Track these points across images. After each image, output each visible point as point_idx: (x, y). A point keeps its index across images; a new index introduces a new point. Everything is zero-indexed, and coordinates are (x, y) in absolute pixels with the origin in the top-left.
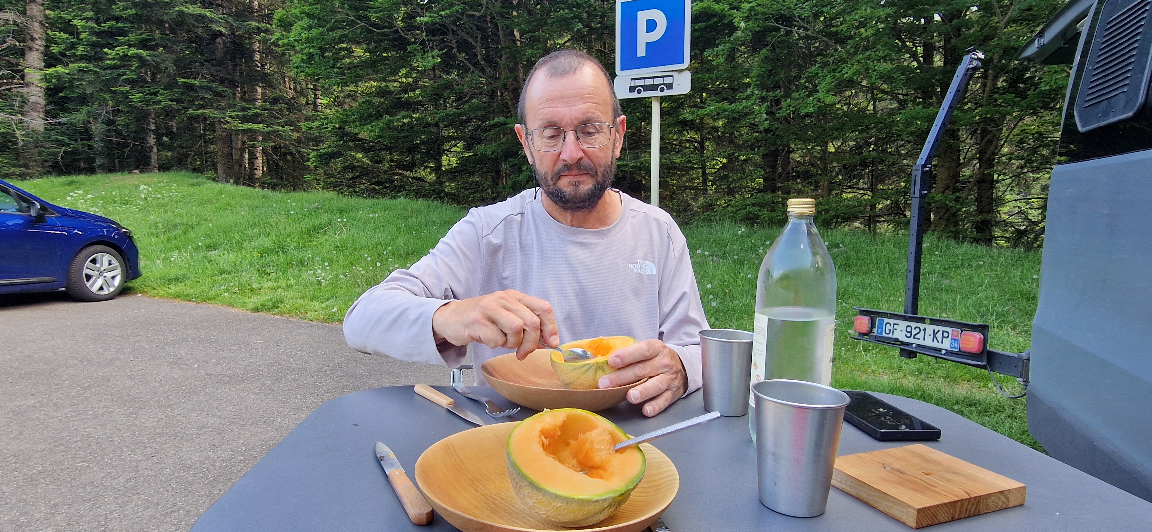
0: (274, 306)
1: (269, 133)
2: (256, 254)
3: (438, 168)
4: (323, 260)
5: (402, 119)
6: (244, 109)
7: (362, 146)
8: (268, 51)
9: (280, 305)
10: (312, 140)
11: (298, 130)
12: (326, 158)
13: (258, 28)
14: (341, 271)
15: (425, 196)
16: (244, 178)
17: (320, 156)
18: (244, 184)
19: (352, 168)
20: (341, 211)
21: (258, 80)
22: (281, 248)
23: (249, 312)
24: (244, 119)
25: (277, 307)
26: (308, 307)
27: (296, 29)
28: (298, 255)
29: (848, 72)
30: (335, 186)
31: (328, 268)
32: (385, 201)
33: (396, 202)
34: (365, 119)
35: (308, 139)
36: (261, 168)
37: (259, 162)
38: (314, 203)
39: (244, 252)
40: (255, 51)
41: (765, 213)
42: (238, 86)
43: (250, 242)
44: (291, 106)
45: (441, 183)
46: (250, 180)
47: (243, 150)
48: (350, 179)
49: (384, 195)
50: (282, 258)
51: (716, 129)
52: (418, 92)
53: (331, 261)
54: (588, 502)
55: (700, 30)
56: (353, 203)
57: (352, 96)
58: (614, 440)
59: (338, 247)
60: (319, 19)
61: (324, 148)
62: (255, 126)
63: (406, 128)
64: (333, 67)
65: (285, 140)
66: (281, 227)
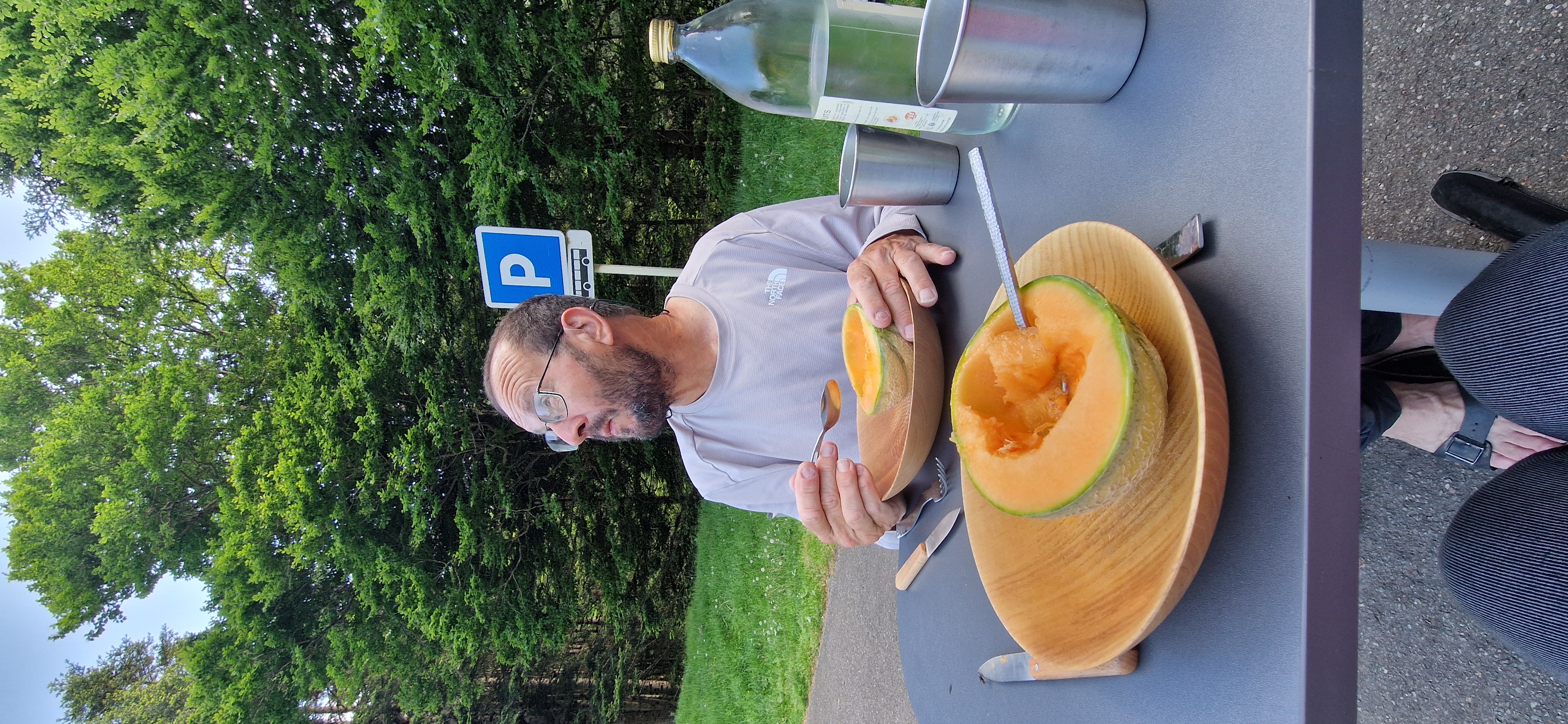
0: (802, 683)
1: (625, 673)
2: (748, 695)
3: (667, 501)
4: (757, 626)
5: (615, 537)
6: (599, 698)
7: (641, 577)
8: (540, 671)
9: (801, 677)
10: (634, 628)
11: (622, 644)
12: (653, 616)
13: (516, 680)
14: (769, 608)
15: (696, 515)
16: (669, 700)
17: (650, 622)
18: (677, 700)
19: (663, 590)
20: (708, 604)
21: (570, 681)
22: (742, 669)
23: (808, 709)
24: (610, 698)
25: (804, 679)
26: (805, 647)
27: (515, 643)
28: (750, 652)
29: (576, 62)
30: (681, 609)
31: (765, 622)
32: (699, 559)
33: (700, 546)
34: (612, 575)
35: (633, 633)
36: (661, 682)
37: (655, 683)
38: (697, 631)
39: (744, 708)
40: (540, 684)
41: (726, 158)
42: (576, 702)
43: (735, 700)
44: (598, 649)
45: (683, 498)
46: (672, 694)
47: (642, 700)
48: (675, 592)
49: (693, 558)
50: (752, 668)
51: (636, 209)
52: (587, 518)
53: (758, 618)
54: (1137, 382)
55: (527, 219)
56: (700, 590)
57: (589, 587)
58: (1007, 328)
59: (744, 610)
60: (506, 619)
61: (642, 618)
62: (617, 687)
63: (623, 533)
64: (557, 606)
65: (633, 655)
66: (721, 667)
